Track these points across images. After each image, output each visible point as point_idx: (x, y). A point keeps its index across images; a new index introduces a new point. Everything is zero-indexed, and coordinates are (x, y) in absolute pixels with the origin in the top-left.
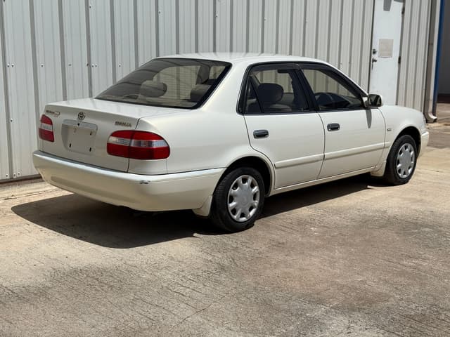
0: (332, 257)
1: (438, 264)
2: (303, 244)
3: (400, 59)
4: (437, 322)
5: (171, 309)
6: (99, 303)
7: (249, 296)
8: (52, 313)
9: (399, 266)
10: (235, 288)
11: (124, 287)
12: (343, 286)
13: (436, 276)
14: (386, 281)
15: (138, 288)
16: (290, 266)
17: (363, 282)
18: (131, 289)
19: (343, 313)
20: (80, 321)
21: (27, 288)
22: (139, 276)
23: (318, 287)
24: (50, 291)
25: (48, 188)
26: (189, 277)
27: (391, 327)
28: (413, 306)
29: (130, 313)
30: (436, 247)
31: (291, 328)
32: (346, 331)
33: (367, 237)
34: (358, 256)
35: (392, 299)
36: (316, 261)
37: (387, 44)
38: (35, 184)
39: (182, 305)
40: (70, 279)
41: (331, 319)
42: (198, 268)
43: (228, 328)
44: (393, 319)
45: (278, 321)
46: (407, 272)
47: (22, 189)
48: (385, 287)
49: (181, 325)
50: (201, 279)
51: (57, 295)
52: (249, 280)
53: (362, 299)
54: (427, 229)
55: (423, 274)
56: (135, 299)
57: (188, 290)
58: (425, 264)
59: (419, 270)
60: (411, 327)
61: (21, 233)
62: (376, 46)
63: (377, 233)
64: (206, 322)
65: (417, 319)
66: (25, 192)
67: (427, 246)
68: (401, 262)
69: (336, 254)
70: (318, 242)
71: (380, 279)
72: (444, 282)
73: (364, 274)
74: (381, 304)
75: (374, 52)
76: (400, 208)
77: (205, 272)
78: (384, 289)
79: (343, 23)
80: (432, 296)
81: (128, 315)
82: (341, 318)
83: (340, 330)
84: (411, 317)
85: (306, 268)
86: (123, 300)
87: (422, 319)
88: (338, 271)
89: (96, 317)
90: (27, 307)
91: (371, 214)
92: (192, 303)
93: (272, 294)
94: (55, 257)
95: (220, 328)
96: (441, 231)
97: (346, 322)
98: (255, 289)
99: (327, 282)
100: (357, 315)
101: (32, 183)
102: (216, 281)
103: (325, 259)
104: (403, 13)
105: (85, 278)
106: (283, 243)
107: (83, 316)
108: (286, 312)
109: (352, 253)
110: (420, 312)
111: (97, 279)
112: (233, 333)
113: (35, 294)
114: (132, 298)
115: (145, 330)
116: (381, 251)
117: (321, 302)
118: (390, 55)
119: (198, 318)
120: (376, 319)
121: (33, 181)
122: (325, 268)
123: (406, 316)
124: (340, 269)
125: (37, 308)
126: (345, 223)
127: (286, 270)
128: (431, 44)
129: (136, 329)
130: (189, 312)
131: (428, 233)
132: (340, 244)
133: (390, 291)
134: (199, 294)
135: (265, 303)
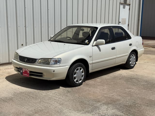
0: (104, 88)
1: (137, 90)
2: (94, 84)
3: (128, 25)
4: (135, 107)
5: (52, 104)
6: (29, 102)
7: (77, 100)
8: (15, 105)
9: (124, 91)
10: (73, 98)
11: (37, 97)
12: (106, 97)
13: (135, 94)
14: (120, 96)
15: (41, 98)
16: (90, 91)
17: (113, 96)
18: (39, 98)
19: (106, 105)
20: (23, 108)
21: (6, 98)
22: (42, 94)
23: (99, 97)
24: (13, 99)
25: (12, 67)
26: (58, 94)
27: (120, 109)
28: (128, 103)
29: (39, 105)
30: (136, 85)
31: (89, 109)
32: (106, 110)
33: (115, 82)
34: (112, 88)
35: (121, 101)
36: (98, 89)
37: (124, 20)
38: (7, 66)
39: (55, 103)
40: (20, 95)
41: (102, 107)
42: (61, 92)
43: (70, 109)
44: (121, 106)
45: (85, 107)
46: (127, 93)
47: (3, 67)
48: (120, 97)
49: (55, 109)
50: (62, 95)
51: (16, 100)
52: (77, 95)
53: (112, 101)
54: (134, 80)
55: (132, 93)
56: (41, 101)
57: (57, 98)
58: (132, 90)
59: (130, 92)
60: (126, 109)
61: (3, 81)
62: (120, 21)
63: (118, 81)
64: (63, 107)
65: (128, 106)
66: (4, 68)
67: (134, 85)
68: (125, 90)
69: (105, 87)
70: (99, 84)
71: (118, 94)
72: (138, 96)
73: (113, 93)
74: (118, 102)
75: (120, 23)
76: (126, 73)
77: (63, 93)
78: (119, 98)
79: (109, 13)
80: (134, 100)
81: (38, 106)
82: (105, 106)
83: (104, 110)
84: (127, 106)
85: (95, 91)
86: (37, 101)
87: (130, 106)
88: (105, 93)
89: (28, 106)
90: (6, 103)
91: (117, 75)
92: (59, 102)
93: (84, 99)
94: (15, 89)
95: (67, 109)
96: (138, 80)
97: (107, 107)
98: (79, 98)
99: (101, 96)
100: (110, 105)
101: (6, 65)
102: (66, 96)
103: (101, 89)
104: (129, 10)
105: (25, 95)
106: (88, 84)
107: (24, 106)
108: (88, 104)
109: (110, 87)
110: (129, 104)
111: (28, 95)
112: (71, 111)
113: (9, 100)
114: (40, 101)
115: (44, 110)
116: (119, 86)
117: (99, 102)
118: (125, 24)
119: (60, 106)
120: (116, 107)
121: (7, 64)
122: (101, 92)
123: (125, 106)
124: (106, 92)
125: (10, 104)
126: (108, 78)
127: (89, 92)
128: (139, 20)
129: (41, 110)
130: (58, 105)
131: (134, 81)
132: (106, 84)
133: (121, 98)
134: (61, 99)
135: (81, 102)
